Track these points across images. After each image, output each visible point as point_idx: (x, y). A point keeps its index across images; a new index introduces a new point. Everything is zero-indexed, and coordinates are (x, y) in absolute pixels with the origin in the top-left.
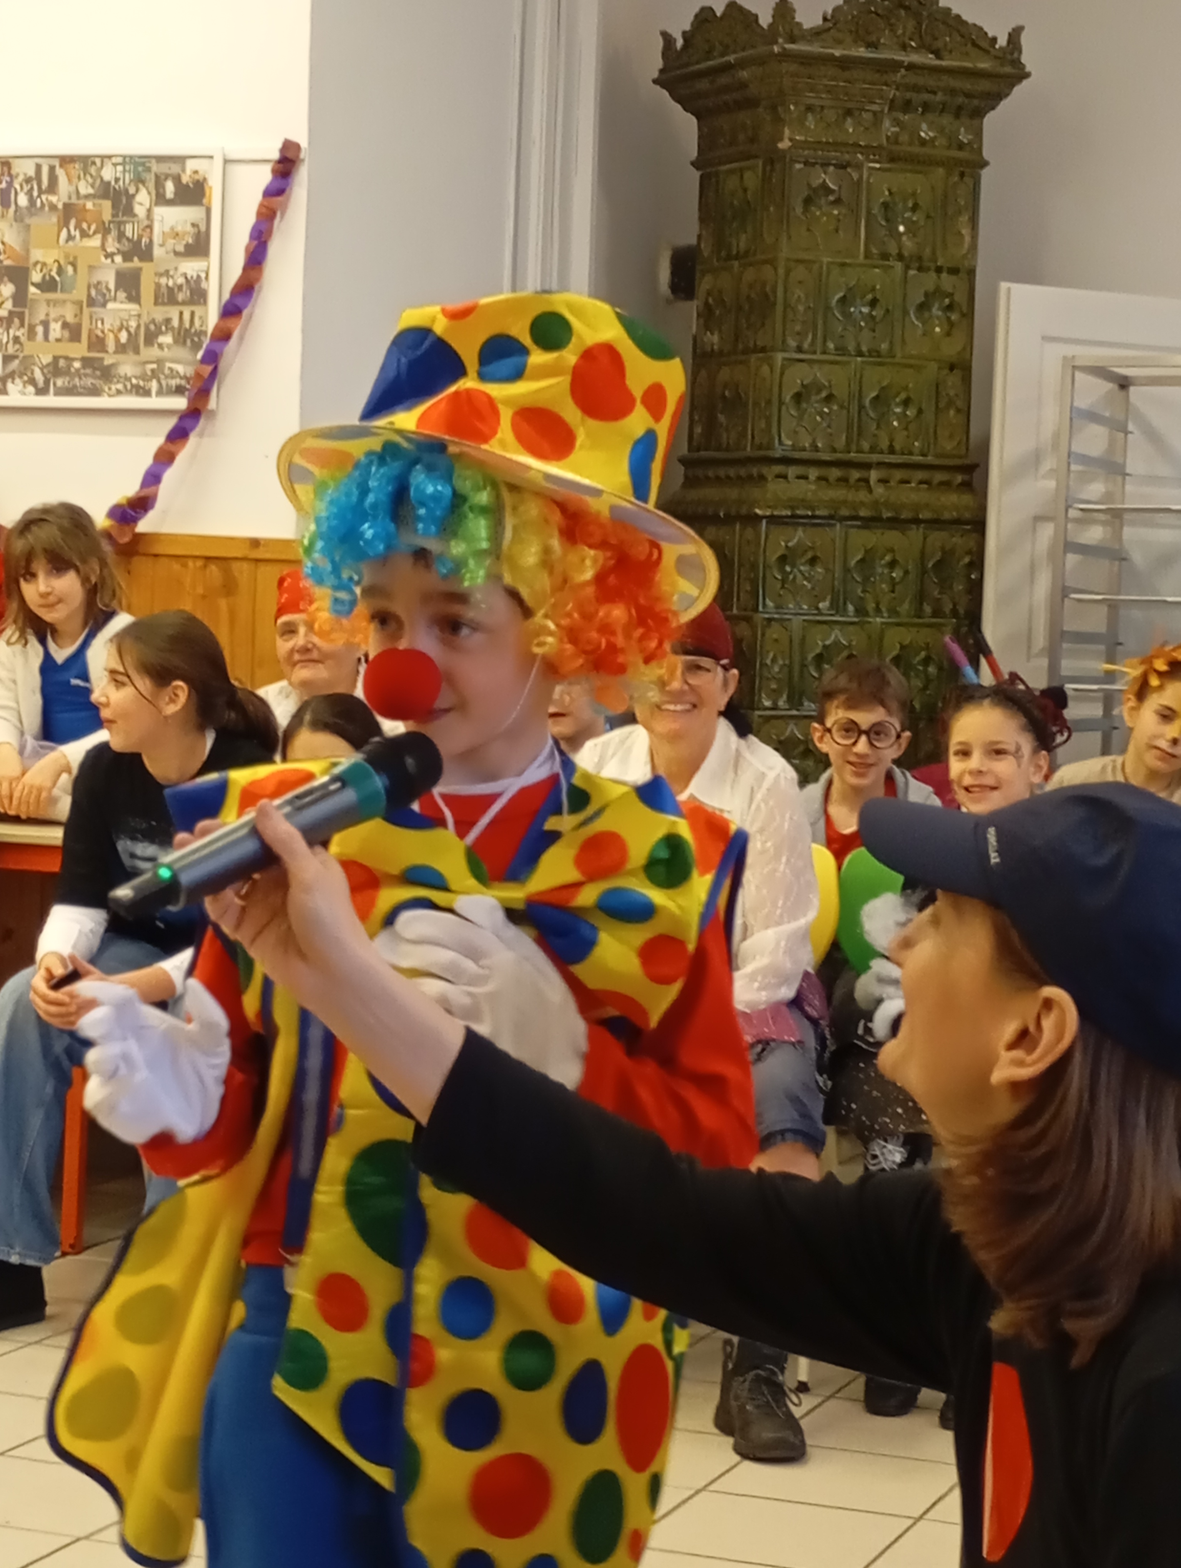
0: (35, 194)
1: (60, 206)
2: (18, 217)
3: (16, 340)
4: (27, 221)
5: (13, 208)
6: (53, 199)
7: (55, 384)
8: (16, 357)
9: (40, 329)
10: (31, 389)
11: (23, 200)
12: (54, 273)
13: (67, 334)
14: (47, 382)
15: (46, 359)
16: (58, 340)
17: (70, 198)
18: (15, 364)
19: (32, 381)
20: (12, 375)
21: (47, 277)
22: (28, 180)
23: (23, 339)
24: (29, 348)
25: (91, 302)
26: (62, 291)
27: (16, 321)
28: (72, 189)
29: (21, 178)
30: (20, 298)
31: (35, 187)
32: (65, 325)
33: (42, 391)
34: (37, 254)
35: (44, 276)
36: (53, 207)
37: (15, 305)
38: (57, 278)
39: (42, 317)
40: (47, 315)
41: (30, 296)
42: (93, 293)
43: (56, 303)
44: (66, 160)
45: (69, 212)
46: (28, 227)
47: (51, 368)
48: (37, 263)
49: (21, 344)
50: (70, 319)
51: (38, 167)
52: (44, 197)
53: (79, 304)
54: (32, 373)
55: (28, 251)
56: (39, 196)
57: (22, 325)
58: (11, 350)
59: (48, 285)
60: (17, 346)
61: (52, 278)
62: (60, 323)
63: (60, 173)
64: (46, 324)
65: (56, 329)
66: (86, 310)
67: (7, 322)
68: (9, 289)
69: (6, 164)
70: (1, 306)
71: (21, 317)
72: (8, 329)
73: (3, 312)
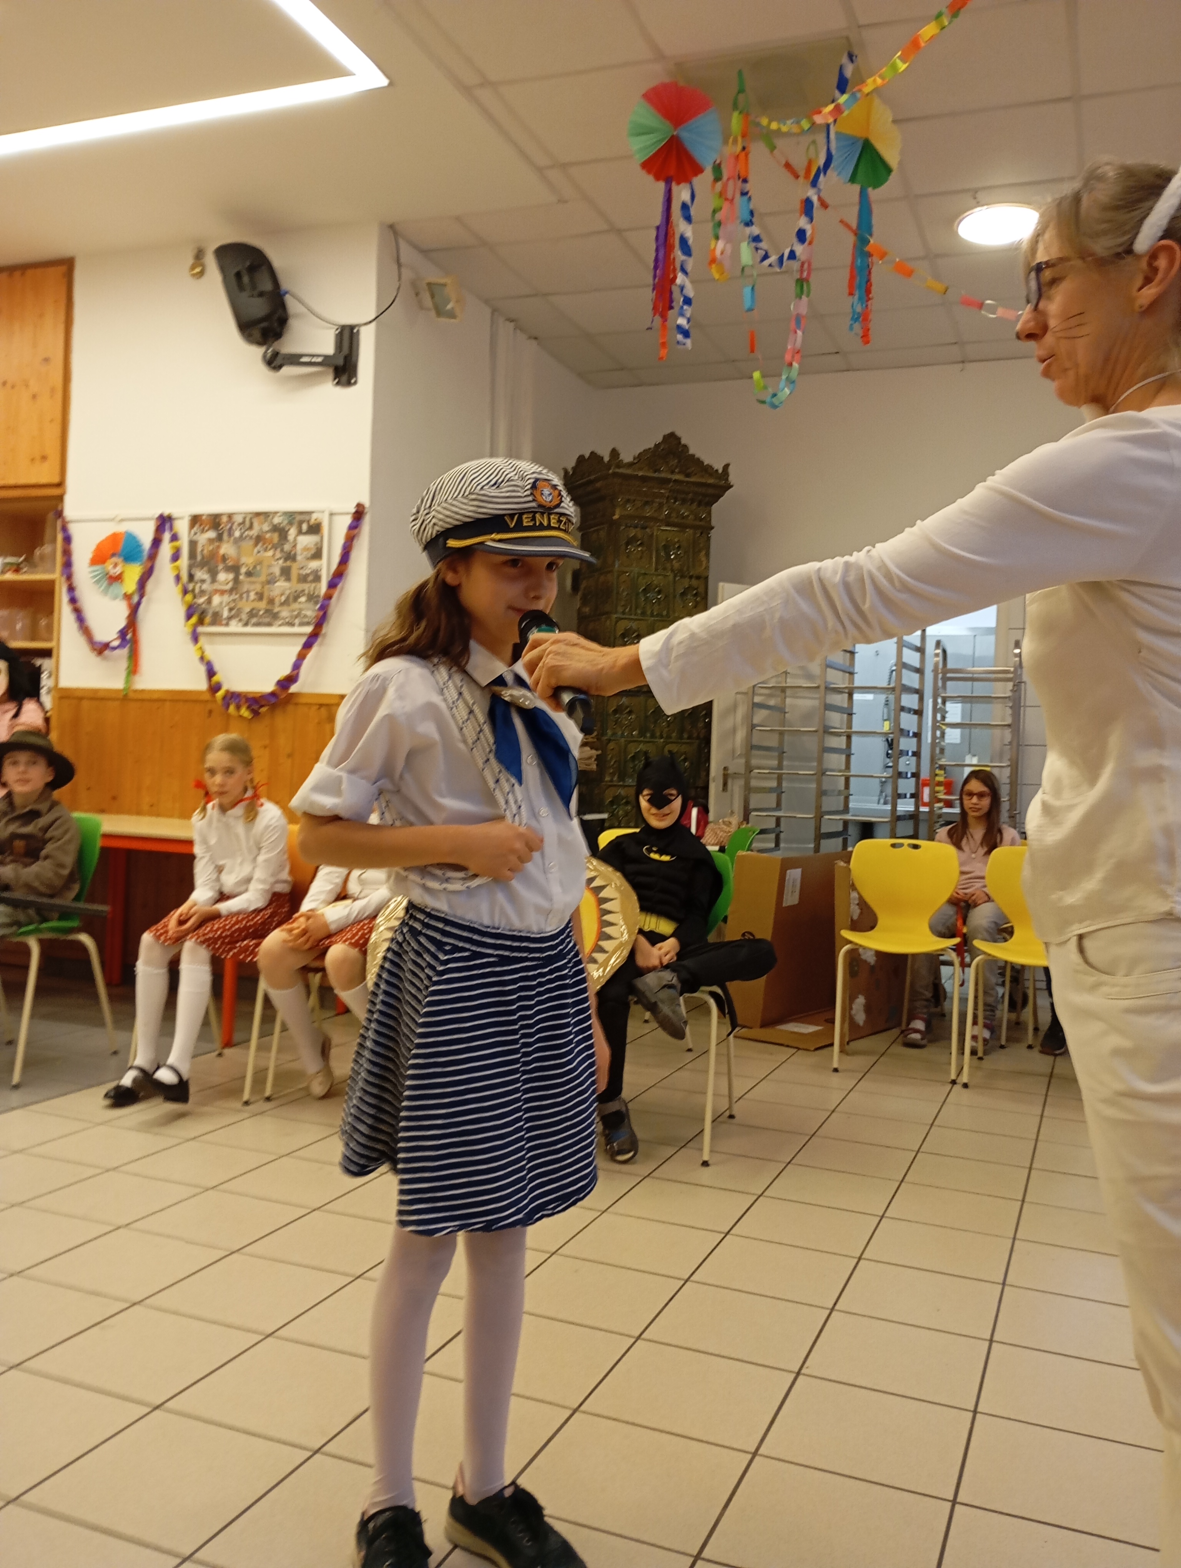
0: (243, 530)
1: (254, 536)
2: (237, 541)
3: (234, 600)
4: (240, 544)
5: (232, 538)
6: (251, 533)
7: (251, 621)
8: (234, 609)
10: (241, 624)
11: (238, 534)
12: (252, 568)
13: (257, 597)
14: (248, 620)
15: (248, 609)
16: (253, 601)
17: (259, 532)
18: (233, 612)
19: (241, 620)
20: (232, 617)
21: (249, 570)
22: (240, 524)
23: (237, 600)
24: (240, 604)
25: (269, 582)
26: (255, 577)
27: (235, 592)
28: (260, 528)
29: (237, 523)
30: (236, 580)
31: (243, 527)
32: (257, 593)
33: (246, 624)
34: (244, 560)
35: (247, 570)
36: (251, 537)
37: (234, 584)
38: (253, 571)
39: (245, 590)
40: (249, 588)
41: (241, 580)
42: (270, 577)
43: (253, 583)
44: (258, 514)
45: (259, 539)
46: (240, 547)
47: (250, 614)
48: (244, 564)
49: (236, 602)
50: (259, 590)
51: (245, 518)
52: (247, 532)
53: (263, 583)
54: (241, 616)
55: (239, 558)
56: (245, 532)
57: (237, 593)
58: (232, 605)
59: (249, 574)
60: (235, 604)
61: (251, 571)
62: (254, 593)
63: (255, 521)
64: (248, 593)
65: (252, 596)
66: (266, 586)
67: (231, 591)
68: (231, 576)
69: (230, 516)
70: (227, 584)
71: (236, 589)
72: (230, 596)
73: (228, 587)
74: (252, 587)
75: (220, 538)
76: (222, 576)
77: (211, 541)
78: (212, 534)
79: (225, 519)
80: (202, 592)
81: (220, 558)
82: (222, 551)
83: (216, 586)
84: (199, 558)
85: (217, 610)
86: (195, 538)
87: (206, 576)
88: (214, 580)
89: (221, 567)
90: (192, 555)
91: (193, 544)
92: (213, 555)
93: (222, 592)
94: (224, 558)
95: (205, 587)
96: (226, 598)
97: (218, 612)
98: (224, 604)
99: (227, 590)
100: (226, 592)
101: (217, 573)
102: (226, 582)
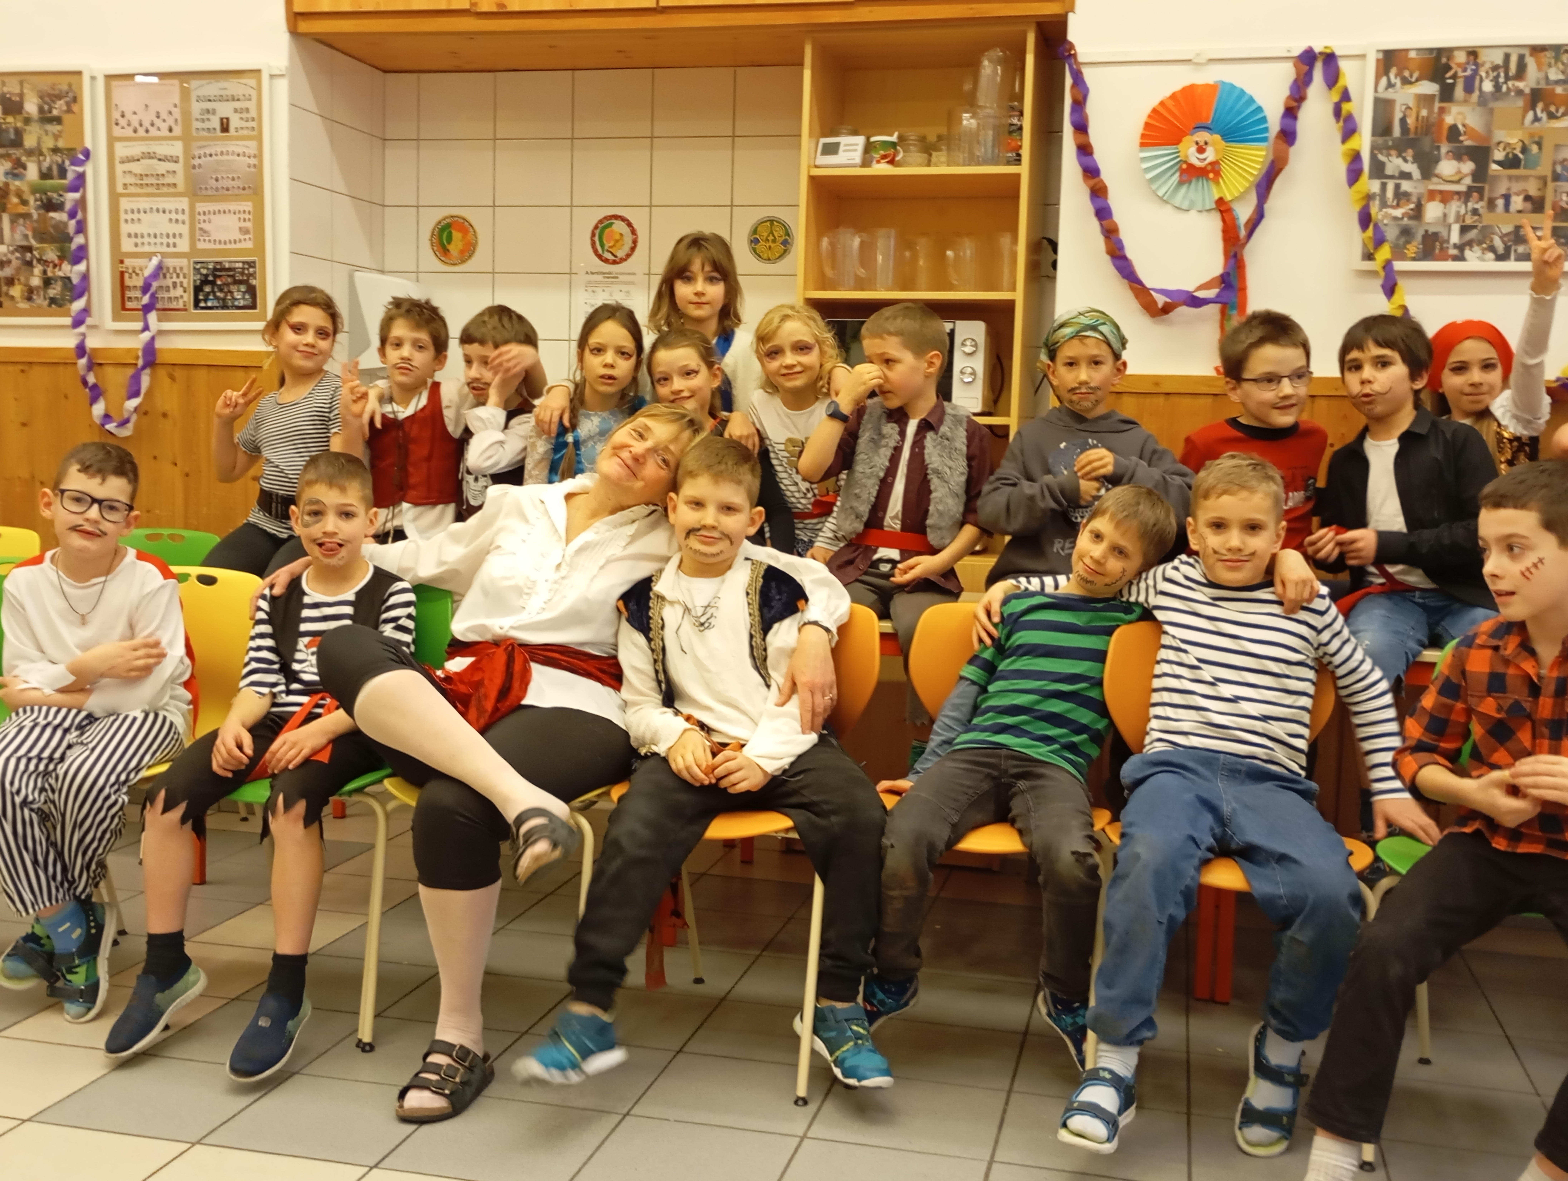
0: (1501, 80)
1: (1527, 91)
2: (1483, 101)
3: (1475, 212)
4: (1493, 105)
5: (1476, 94)
6: (1521, 85)
7: (1515, 251)
8: (1475, 227)
9: (1500, 203)
10: (1491, 255)
11: (1488, 86)
12: (1517, 152)
15: (1507, 228)
17: (1538, 83)
21: (1510, 156)
22: (1495, 68)
25: (1556, 177)
26: (1525, 167)
28: (1541, 75)
29: (1488, 66)
31: (1502, 75)
35: (1508, 154)
36: (1520, 92)
37: (1474, 180)
38: (1521, 156)
39: (1503, 190)
42: (1559, 169)
44: (1537, 50)
45: (1536, 97)
46: (1491, 111)
47: (1512, 237)
48: (1499, 143)
49: (1479, 215)
51: (1507, 57)
52: (1510, 83)
55: (1489, 132)
56: (1505, 82)
61: (1515, 156)
63: (1530, 62)
64: (1507, 198)
67: (1466, 196)
68: (1468, 167)
69: (1473, 53)
70: (1458, 182)
71: (1480, 191)
72: (1466, 203)
73: (1462, 188)
75: (1447, 94)
76: (1447, 167)
77: (1425, 100)
78: (1429, 88)
79: (1461, 57)
80: (1401, 196)
81: (1445, 132)
82: (1449, 120)
83: (1435, 185)
84: (1397, 131)
85: (1432, 230)
86: (1390, 94)
87: (1411, 168)
88: (1427, 172)
89: (1444, 149)
90: (1382, 128)
91: (1383, 107)
92: (1428, 128)
94: (1454, 133)
95: (1406, 186)
97: (1436, 235)
98: (1451, 218)
99: (1458, 193)
100: (1456, 197)
101: (1437, 160)
102: (1456, 178)
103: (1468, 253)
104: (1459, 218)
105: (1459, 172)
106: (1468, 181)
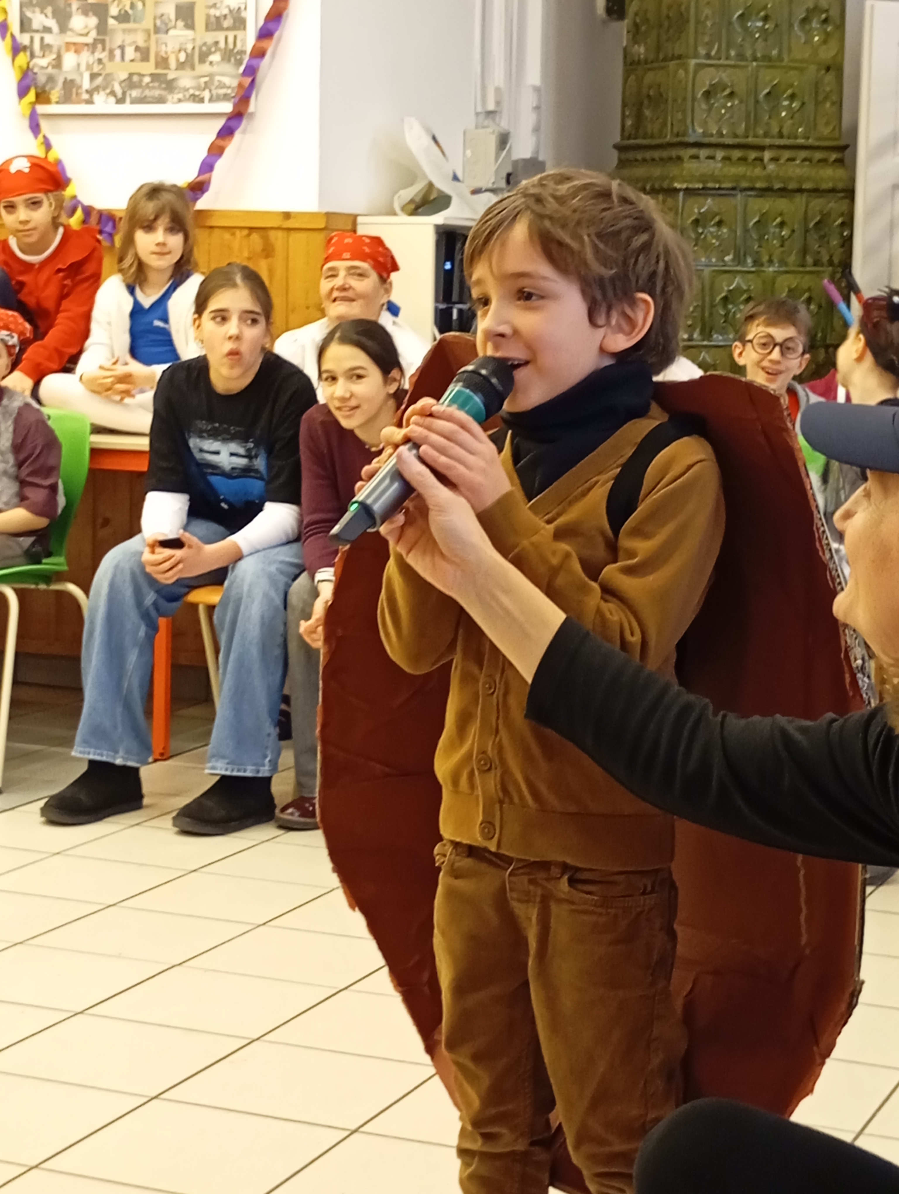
3: (100, 61)
7: (130, 95)
8: (100, 75)
9: (118, 53)
10: (112, 99)
12: (127, 8)
13: (138, 55)
14: (124, 93)
15: (124, 76)
16: (132, 61)
18: (99, 81)
19: (113, 93)
20: (97, 89)
21: (123, 12)
23: (105, 60)
24: (110, 67)
25: (157, 30)
26: (135, 21)
27: (100, 46)
30: (102, 28)
32: (137, 49)
33: (120, 101)
35: (120, 11)
37: (98, 33)
38: (130, 12)
39: (119, 42)
40: (123, 41)
41: (110, 27)
42: (158, 22)
43: (129, 31)
47: (127, 82)
49: (103, 64)
50: (141, 43)
53: (147, 32)
54: (113, 87)
57: (104, 49)
58: (96, 69)
60: (101, 66)
61: (126, 12)
62: (133, 48)
64: (122, 48)
65: (130, 53)
66: (153, 37)
67: (92, 47)
70: (87, 34)
71: (103, 42)
72: (93, 52)
73: (89, 40)
74: (129, 39)
76: (78, 22)
80: (45, 47)
83: (70, 38)
85: (69, 78)
89: (75, 6)
93: (78, 48)
96: (86, 57)
97: (72, 81)
98: (83, 67)
99: (87, 45)
100: (86, 48)
101: (69, 16)
102: (85, 32)
103: (96, 97)
104: (89, 67)
105: (86, 27)
106: (93, 34)
